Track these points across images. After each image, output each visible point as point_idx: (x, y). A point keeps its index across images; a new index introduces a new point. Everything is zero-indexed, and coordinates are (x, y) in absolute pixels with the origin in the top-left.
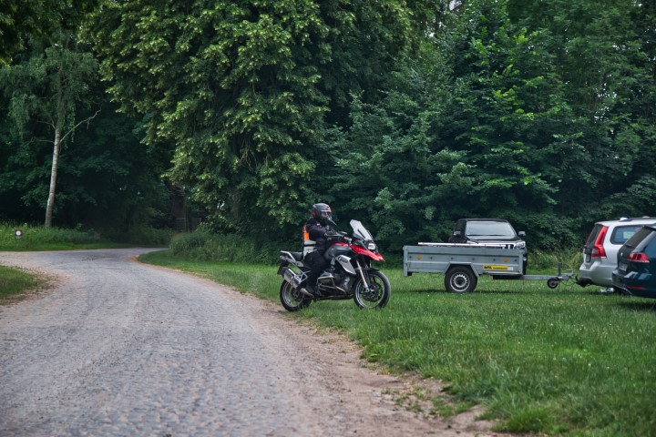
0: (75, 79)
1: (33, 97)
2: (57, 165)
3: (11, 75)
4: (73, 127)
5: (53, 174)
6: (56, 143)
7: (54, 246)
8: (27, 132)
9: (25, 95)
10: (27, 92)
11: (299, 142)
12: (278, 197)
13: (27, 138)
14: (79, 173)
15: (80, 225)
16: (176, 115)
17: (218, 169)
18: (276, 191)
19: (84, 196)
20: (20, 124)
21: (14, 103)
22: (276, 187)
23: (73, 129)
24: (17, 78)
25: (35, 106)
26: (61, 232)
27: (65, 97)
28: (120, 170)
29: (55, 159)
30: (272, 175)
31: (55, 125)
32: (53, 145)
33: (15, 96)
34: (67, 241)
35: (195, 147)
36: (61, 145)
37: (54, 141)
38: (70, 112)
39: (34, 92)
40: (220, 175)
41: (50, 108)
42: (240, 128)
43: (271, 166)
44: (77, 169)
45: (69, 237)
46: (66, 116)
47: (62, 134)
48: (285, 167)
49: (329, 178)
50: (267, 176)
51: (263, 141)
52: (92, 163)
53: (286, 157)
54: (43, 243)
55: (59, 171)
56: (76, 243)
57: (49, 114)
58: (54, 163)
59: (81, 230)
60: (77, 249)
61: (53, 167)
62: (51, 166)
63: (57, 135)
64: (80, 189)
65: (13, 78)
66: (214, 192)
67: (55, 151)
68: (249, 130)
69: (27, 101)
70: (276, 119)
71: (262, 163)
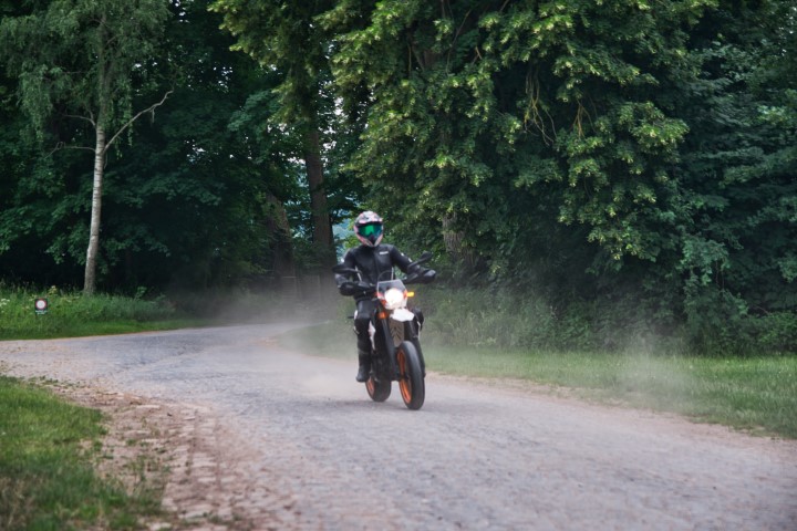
0: (128, 35)
1: (56, 70)
2: (102, 187)
3: (17, 32)
4: (129, 119)
5: (95, 203)
6: (98, 151)
7: (106, 326)
8: (49, 136)
9: (44, 67)
10: (46, 63)
11: (650, 78)
12: (609, 200)
13: (48, 145)
14: (139, 201)
15: (142, 289)
16: (374, 32)
17: (470, 146)
18: (604, 188)
19: (149, 241)
20: (37, 120)
21: (25, 83)
22: (603, 178)
23: (130, 124)
24: (28, 36)
25: (60, 84)
26: (114, 302)
27: (114, 67)
28: (207, 197)
29: (97, 178)
30: (595, 153)
31: (96, 121)
32: (93, 155)
33: (26, 69)
34: (125, 317)
35: (417, 101)
36: (109, 154)
37: (95, 147)
38: (122, 94)
39: (57, 63)
40: (473, 159)
41: (87, 89)
42: (520, 51)
43: (591, 133)
44: (135, 196)
45: (128, 310)
46: (116, 102)
47: (108, 134)
48: (622, 134)
49: (711, 156)
50: (585, 155)
51: (577, 75)
52: (159, 185)
53: (626, 111)
54: (85, 321)
55: (104, 199)
56: (141, 321)
57: (85, 102)
58: (97, 184)
59: (145, 297)
60: (146, 330)
61: (95, 192)
62: (91, 193)
63: (100, 137)
64: (141, 230)
65: (22, 38)
66: (462, 197)
67: (98, 165)
68: (543, 53)
69: (49, 77)
70: (602, 27)
71: (569, 128)
